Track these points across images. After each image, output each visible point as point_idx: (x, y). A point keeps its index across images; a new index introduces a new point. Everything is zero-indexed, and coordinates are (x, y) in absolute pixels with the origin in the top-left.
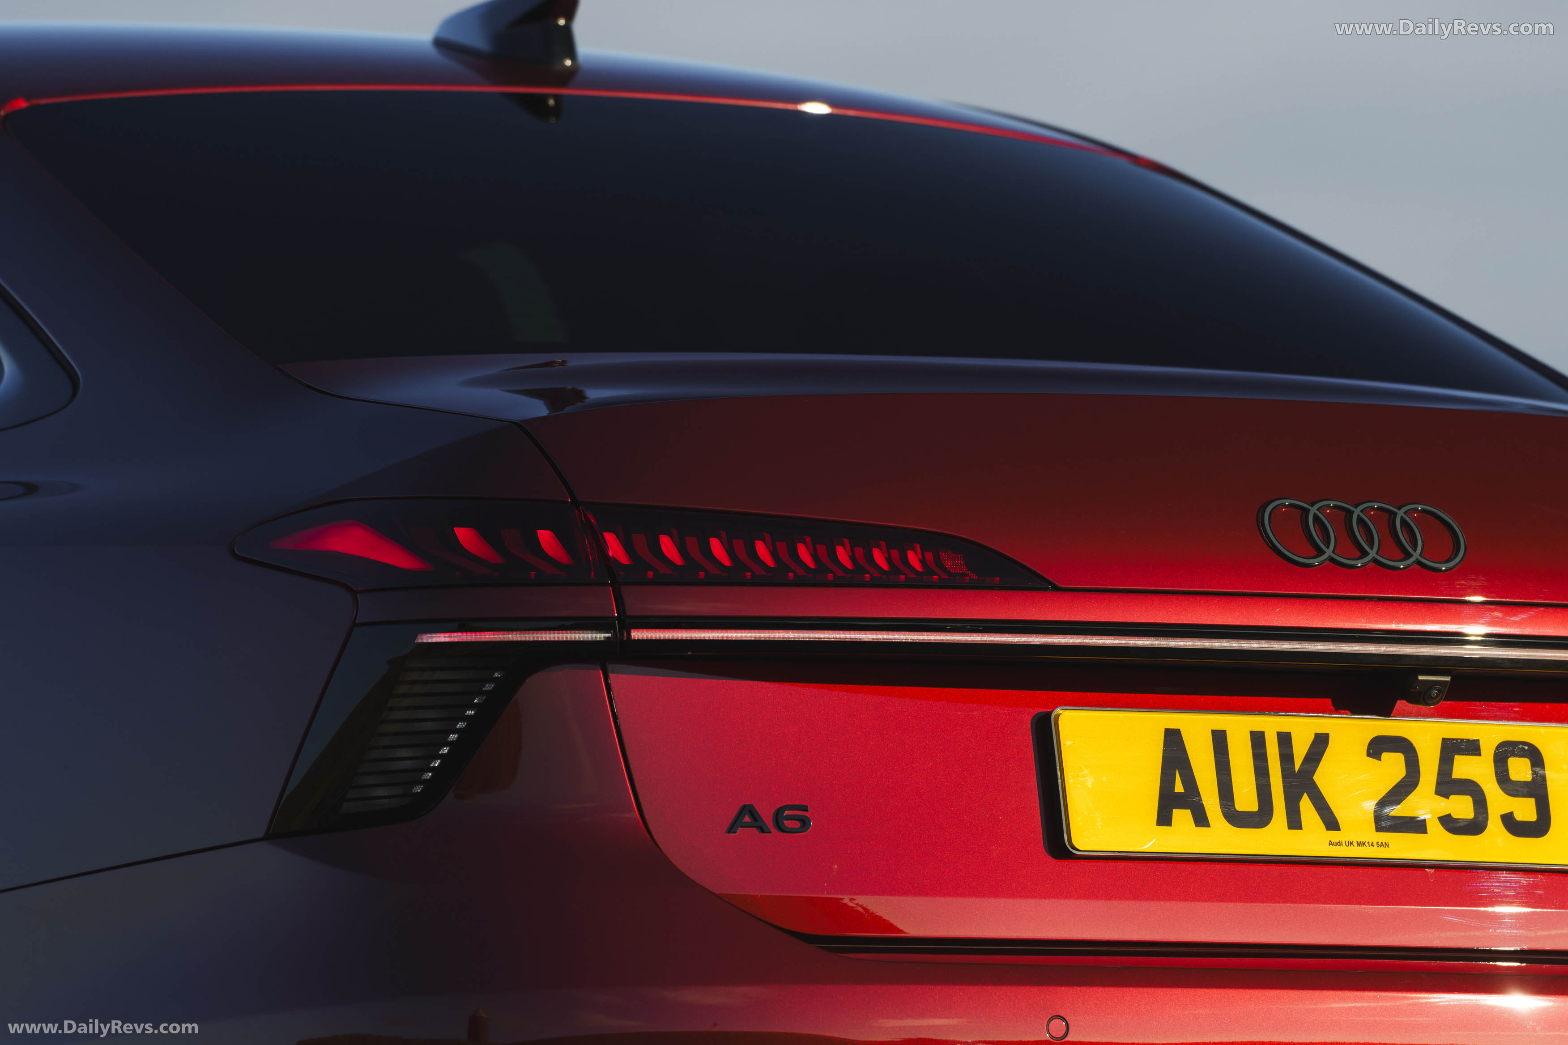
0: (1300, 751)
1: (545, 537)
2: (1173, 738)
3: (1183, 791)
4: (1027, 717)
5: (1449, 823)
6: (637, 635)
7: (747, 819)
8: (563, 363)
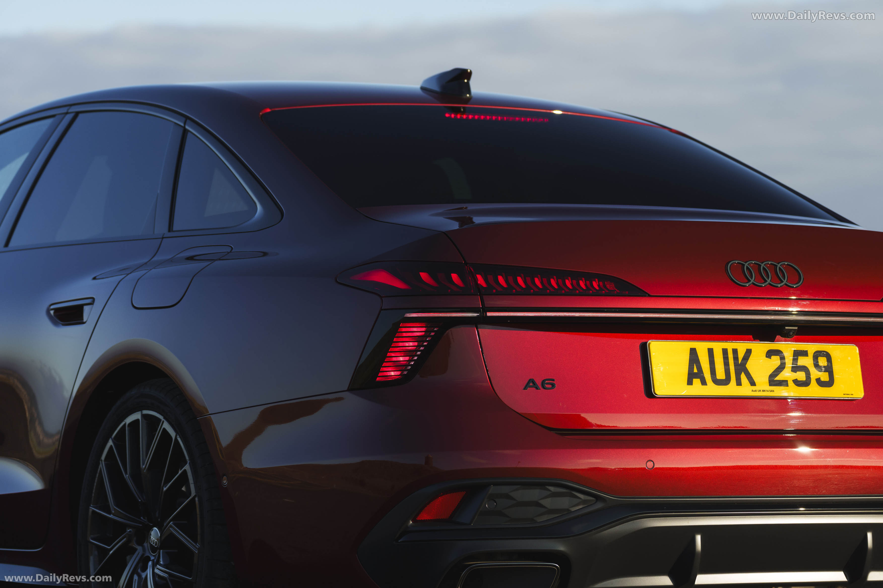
0: (741, 356)
1: (454, 277)
2: (693, 352)
3: (697, 372)
4: (637, 343)
5: (797, 383)
6: (489, 314)
7: (531, 384)
8: (466, 208)
